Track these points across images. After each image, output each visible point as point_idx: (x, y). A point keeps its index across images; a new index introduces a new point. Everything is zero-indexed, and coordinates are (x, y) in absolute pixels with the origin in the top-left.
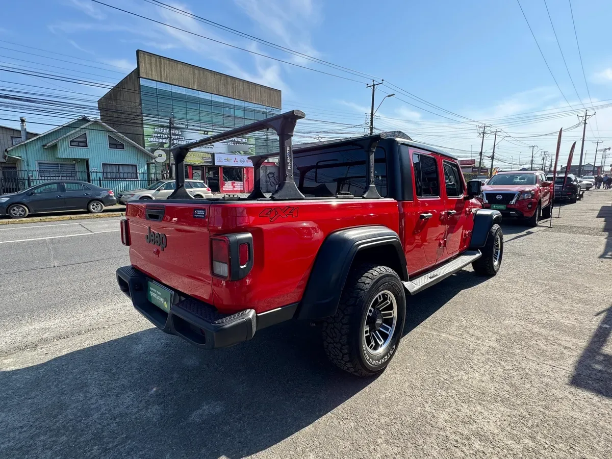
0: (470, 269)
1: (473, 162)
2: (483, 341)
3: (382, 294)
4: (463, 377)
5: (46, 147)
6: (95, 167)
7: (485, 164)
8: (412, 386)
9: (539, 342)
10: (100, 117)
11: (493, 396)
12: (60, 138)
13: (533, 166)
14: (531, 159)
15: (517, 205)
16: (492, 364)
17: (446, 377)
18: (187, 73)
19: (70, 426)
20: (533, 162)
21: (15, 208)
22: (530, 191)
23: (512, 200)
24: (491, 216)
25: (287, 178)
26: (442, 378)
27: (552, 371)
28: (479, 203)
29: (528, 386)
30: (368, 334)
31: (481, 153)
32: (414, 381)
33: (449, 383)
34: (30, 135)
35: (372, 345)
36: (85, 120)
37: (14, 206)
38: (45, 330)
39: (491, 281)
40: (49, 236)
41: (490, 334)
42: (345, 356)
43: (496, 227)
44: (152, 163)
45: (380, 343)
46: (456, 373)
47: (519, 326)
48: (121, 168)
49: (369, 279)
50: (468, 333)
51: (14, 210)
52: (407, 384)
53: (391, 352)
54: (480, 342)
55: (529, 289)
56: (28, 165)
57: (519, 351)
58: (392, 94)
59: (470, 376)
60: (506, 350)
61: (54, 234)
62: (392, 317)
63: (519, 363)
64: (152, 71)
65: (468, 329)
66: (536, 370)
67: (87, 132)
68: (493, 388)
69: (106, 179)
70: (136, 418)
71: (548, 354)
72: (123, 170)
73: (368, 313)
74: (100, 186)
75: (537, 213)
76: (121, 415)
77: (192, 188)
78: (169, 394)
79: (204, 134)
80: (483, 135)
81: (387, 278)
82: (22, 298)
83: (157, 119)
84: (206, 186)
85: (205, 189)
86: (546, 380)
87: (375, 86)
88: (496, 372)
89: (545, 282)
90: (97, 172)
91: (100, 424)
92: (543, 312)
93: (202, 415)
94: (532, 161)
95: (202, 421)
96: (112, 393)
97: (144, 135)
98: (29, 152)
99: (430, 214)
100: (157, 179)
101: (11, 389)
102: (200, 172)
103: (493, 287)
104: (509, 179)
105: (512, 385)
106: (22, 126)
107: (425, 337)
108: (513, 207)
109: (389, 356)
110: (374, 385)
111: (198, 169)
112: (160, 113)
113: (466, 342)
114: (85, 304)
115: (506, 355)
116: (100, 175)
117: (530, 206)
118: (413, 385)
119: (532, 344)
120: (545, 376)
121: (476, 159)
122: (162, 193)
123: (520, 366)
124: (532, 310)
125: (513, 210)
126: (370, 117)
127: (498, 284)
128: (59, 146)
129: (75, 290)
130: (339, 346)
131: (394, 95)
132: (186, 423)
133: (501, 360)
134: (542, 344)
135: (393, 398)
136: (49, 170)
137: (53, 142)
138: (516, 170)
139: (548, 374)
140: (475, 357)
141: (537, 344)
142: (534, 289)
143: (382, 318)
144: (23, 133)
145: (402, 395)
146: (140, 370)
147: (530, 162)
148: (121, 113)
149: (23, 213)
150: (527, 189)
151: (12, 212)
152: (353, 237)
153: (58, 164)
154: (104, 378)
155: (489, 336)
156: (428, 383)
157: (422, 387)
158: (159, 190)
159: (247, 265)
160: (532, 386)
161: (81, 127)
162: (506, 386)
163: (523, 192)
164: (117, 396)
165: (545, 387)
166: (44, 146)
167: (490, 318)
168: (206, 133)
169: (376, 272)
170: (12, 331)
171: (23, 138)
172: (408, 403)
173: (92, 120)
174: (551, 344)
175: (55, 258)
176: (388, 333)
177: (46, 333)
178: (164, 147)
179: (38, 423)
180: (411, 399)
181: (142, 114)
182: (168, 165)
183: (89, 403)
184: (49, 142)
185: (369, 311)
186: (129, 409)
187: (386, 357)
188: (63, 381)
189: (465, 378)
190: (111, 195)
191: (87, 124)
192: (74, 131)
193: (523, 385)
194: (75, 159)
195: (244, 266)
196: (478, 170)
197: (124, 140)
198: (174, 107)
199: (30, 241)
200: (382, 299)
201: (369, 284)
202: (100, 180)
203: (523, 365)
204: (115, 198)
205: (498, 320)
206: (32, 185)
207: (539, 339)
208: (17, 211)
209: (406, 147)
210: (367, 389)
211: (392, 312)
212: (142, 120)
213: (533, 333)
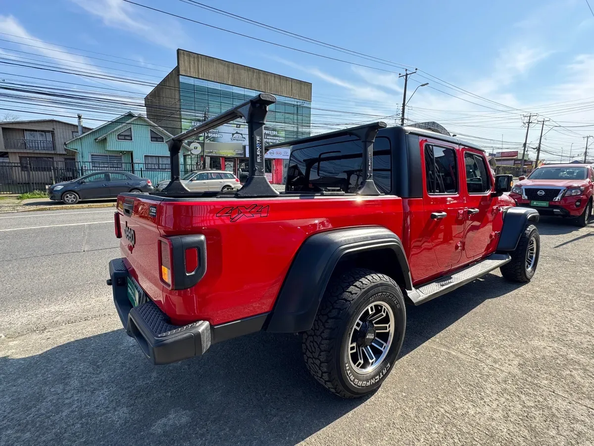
0: (498, 273)
1: (516, 153)
2: (501, 365)
3: (375, 306)
4: (469, 411)
5: (97, 141)
6: (138, 158)
7: (529, 156)
8: (405, 417)
9: (574, 373)
10: (146, 113)
11: (504, 442)
12: (109, 133)
13: (587, 158)
14: (584, 150)
15: (563, 202)
16: (509, 397)
17: (448, 408)
18: (222, 69)
19: (39, 421)
20: (588, 154)
21: (68, 195)
22: (578, 188)
23: (556, 196)
24: (525, 215)
25: (256, 173)
26: (442, 410)
27: (589, 415)
28: (513, 201)
29: (553, 433)
30: (355, 351)
31: (525, 145)
32: (407, 409)
33: (450, 416)
34: (85, 129)
35: (360, 363)
36: (130, 115)
37: (68, 194)
38: (58, 313)
39: (522, 290)
40: (89, 221)
41: (512, 356)
42: (324, 374)
43: (531, 228)
44: (189, 155)
45: (371, 361)
46: (461, 405)
47: (551, 349)
48: (160, 159)
49: (357, 289)
50: (484, 353)
51: (67, 197)
52: (399, 412)
53: (384, 372)
54: (497, 366)
55: (569, 302)
56: (82, 157)
57: (546, 382)
58: (426, 83)
59: (478, 409)
60: (529, 379)
61: (94, 220)
62: (387, 331)
63: (545, 399)
64: (190, 68)
65: (484, 348)
66: (567, 411)
67: (132, 126)
68: (505, 430)
69: (147, 169)
70: (101, 421)
71: (585, 389)
72: (162, 161)
73: (355, 327)
74: (142, 176)
75: (587, 212)
76: (88, 415)
77: (222, 179)
78: (142, 396)
79: (237, 127)
80: (528, 125)
81: (380, 288)
82: (47, 281)
83: (194, 114)
84: (235, 176)
85: (234, 180)
86: (578, 427)
87: (408, 76)
88: (512, 408)
89: (590, 295)
90: (139, 163)
91: (66, 423)
92: (584, 333)
93: (165, 425)
94: (586, 152)
95: (164, 432)
96: (89, 389)
97: (182, 129)
98: (84, 145)
99: (444, 213)
100: (192, 170)
101: (4, 374)
102: (232, 164)
103: (523, 297)
104: (555, 173)
105: (532, 429)
106: (79, 122)
107: (432, 353)
108: (557, 204)
109: (382, 376)
110: (360, 409)
111: (230, 161)
112: (196, 108)
113: (480, 364)
114: (100, 289)
115: (528, 386)
116: (141, 166)
117: (578, 204)
118: (406, 414)
119: (564, 374)
120: (578, 421)
121: (519, 151)
122: (194, 183)
123: (545, 403)
124: (569, 329)
125: (557, 207)
126: (402, 108)
127: (530, 293)
128: (108, 139)
129: (94, 275)
130: (318, 362)
131: (428, 84)
132: (146, 432)
133: (522, 392)
134: (578, 375)
135: (378, 430)
136: (98, 161)
137: (103, 136)
138: (566, 162)
139: (582, 418)
140: (488, 386)
141: (571, 375)
142: (574, 302)
143: (375, 332)
144: (80, 128)
145: (389, 426)
146: (123, 364)
147: (583, 154)
148: (159, 108)
149: (75, 200)
150: (575, 185)
151: (66, 199)
152: (340, 239)
153: (107, 156)
154: (88, 370)
155: (510, 359)
156: (425, 414)
157: (416, 419)
158: (192, 180)
159: (196, 273)
160: (558, 434)
161: (127, 122)
162: (522, 429)
163: (570, 188)
164: (92, 393)
165: (575, 436)
166: (96, 139)
167: (515, 335)
168: (238, 126)
169: (367, 280)
170: (30, 312)
171: (80, 132)
172: (396, 438)
173: (136, 115)
174: (591, 376)
175: (87, 243)
176: (382, 349)
177: (58, 316)
178: (199, 140)
179: (12, 414)
180: (400, 434)
181: (180, 109)
182: (202, 156)
183: (65, 397)
184: (100, 136)
185: (356, 324)
186: (98, 409)
187: (378, 377)
188: (51, 370)
189: (472, 412)
190: (149, 184)
191: (132, 120)
192: (120, 126)
193: (545, 431)
194: (121, 152)
195: (193, 273)
196: (521, 162)
197: (165, 134)
198: (210, 102)
199: (72, 226)
200: (374, 311)
201: (356, 294)
202: (141, 171)
203: (550, 402)
204: (152, 188)
205: (525, 339)
206: (84, 174)
207: (575, 369)
208: (70, 198)
209: (417, 136)
210: (350, 414)
211: (387, 325)
212: (180, 115)
213: (567, 360)
